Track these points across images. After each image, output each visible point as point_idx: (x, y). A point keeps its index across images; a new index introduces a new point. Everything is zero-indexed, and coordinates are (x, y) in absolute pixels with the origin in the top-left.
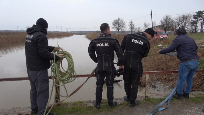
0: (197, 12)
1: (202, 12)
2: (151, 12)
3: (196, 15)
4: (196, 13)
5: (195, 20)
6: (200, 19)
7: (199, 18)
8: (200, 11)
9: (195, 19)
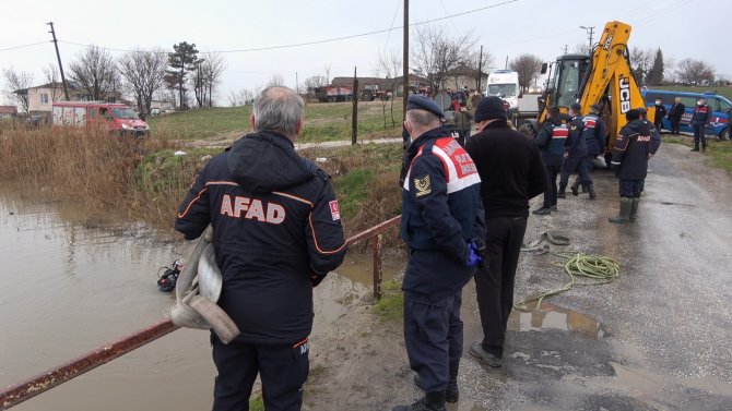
0: (178, 45)
1: (191, 47)
2: (53, 32)
3: (176, 55)
4: (175, 47)
5: (174, 70)
6: (189, 69)
7: (186, 66)
8: (185, 43)
9: (173, 66)
